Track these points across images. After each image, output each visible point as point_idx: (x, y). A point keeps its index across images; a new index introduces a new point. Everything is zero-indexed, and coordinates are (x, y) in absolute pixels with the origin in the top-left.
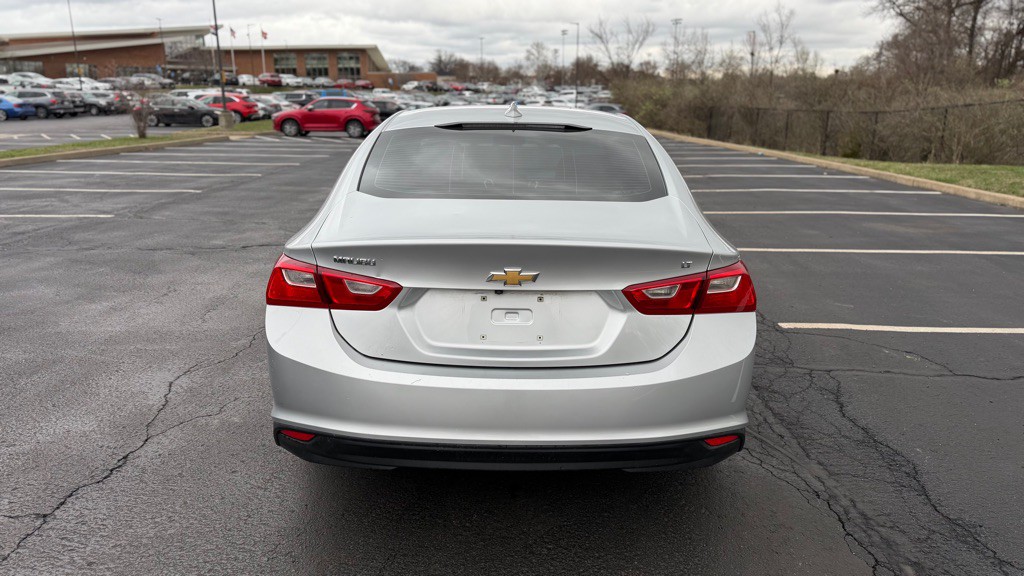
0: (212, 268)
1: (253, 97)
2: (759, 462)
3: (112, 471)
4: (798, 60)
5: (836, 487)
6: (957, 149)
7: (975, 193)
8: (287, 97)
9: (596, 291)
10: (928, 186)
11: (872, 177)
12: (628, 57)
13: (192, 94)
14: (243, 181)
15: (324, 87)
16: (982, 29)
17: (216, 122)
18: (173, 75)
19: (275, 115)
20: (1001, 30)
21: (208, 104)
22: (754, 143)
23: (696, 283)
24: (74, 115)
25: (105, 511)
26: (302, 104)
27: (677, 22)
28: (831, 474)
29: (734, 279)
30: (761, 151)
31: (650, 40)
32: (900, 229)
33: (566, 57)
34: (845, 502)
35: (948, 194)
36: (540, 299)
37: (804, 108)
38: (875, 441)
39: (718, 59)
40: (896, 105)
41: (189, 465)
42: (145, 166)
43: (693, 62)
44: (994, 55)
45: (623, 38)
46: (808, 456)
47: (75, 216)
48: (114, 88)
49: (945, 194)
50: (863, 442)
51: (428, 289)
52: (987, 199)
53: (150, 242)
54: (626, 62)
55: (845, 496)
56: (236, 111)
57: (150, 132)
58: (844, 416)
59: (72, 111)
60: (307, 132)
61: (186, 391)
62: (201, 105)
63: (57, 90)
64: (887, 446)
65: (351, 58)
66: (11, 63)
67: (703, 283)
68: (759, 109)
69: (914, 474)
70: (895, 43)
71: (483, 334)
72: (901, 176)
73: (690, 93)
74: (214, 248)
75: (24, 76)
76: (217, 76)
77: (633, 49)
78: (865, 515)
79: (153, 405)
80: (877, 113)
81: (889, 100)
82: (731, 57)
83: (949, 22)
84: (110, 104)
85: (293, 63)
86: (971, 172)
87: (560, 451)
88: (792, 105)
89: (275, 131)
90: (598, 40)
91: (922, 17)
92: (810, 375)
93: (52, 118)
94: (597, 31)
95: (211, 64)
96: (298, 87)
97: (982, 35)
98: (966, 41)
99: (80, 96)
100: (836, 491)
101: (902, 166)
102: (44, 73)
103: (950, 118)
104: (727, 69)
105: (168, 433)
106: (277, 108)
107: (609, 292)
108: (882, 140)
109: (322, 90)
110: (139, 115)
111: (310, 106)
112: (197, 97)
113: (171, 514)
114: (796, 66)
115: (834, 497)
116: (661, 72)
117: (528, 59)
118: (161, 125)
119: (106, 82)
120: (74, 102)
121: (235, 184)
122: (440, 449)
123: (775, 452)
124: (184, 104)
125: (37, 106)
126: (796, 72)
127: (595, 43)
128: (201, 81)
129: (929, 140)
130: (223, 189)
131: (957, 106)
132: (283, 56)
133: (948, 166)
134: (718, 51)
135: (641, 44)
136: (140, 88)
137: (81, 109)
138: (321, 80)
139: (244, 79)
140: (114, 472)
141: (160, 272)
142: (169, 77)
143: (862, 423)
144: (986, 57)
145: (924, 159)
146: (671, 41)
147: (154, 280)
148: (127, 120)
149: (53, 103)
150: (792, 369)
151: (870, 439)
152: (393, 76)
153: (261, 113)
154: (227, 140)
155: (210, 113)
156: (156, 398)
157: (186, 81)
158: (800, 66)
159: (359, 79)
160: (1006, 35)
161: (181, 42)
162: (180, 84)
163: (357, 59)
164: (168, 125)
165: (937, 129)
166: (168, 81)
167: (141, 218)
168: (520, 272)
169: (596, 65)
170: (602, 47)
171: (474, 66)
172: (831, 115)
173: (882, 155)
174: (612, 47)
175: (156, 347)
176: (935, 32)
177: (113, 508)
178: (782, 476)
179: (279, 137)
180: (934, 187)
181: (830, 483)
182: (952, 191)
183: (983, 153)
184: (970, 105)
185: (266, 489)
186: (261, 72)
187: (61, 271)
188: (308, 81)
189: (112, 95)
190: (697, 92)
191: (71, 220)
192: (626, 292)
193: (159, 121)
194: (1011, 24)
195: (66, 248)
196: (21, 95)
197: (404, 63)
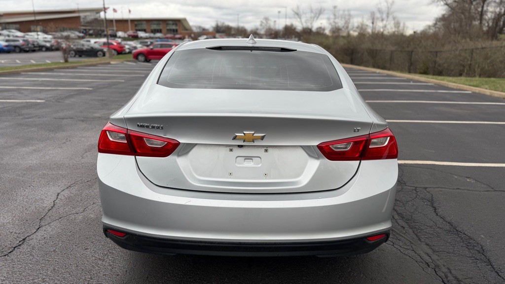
0: (92, 129)
1: (123, 43)
2: (392, 244)
3: (15, 248)
4: (395, 27)
5: (438, 260)
6: (478, 71)
7: (490, 92)
8: (141, 43)
9: (301, 146)
10: (465, 89)
11: (435, 84)
12: (311, 24)
13: (93, 41)
14: (114, 84)
15: (159, 38)
16: (486, 12)
17: (104, 55)
18: (84, 32)
19: (134, 51)
20: (495, 12)
21: (101, 46)
22: (374, 67)
23: (362, 141)
24: (34, 51)
25: (5, 275)
26: (148, 46)
27: (335, 7)
28: (434, 251)
29: (385, 138)
30: (378, 71)
31: (321, 16)
32: (453, 110)
33: (280, 24)
34: (445, 270)
35: (475, 93)
36: (266, 151)
37: (399, 50)
38: (457, 230)
39: (356, 25)
40: (447, 47)
41: (60, 245)
42: (64, 76)
43: (343, 27)
44: (492, 25)
45: (309, 15)
46: (420, 240)
47: (25, 101)
48: (55, 38)
49: (473, 93)
50: (450, 231)
51: (196, 144)
52: (496, 95)
53: (61, 115)
54: (310, 27)
55: (444, 266)
56: (115, 50)
57: (70, 60)
58: (437, 215)
59: (33, 49)
60: (150, 60)
61: (66, 199)
62: (97, 46)
63: (25, 39)
64: (464, 234)
65: (173, 24)
66: (4, 25)
67: (367, 141)
68: (376, 50)
69: (482, 251)
70: (443, 19)
71: (230, 172)
72: (450, 83)
73: (342, 42)
74: (95, 118)
75: (10, 32)
76: (105, 33)
77: (313, 20)
78: (458, 279)
79: (46, 207)
80: (437, 52)
81: (443, 45)
82: (362, 25)
83: (470, 9)
84: (52, 46)
85: (144, 26)
86: (486, 82)
87: (277, 246)
88: (393, 48)
89: (134, 60)
90: (296, 16)
91: (457, 5)
92: (415, 190)
93: (23, 53)
94: (296, 11)
95: (103, 27)
96: (147, 38)
97: (487, 15)
98: (478, 17)
99: (37, 41)
100: (438, 262)
101: (451, 78)
102: (20, 30)
103: (474, 55)
104: (360, 31)
105: (52, 224)
106: (135, 48)
107: (309, 147)
108: (439, 65)
109: (158, 40)
110: (66, 52)
111: (151, 47)
112: (95, 43)
113: (44, 277)
114: (394, 30)
115: (437, 266)
116: (327, 32)
117: (261, 25)
118: (77, 56)
119: (51, 35)
120: (33, 45)
121: (110, 85)
122: (202, 244)
123: (401, 237)
124: (88, 46)
125: (15, 47)
126: (394, 32)
127: (295, 18)
128: (98, 35)
129: (464, 66)
130: (104, 88)
131: (478, 49)
132: (139, 23)
133: (474, 79)
134: (356, 22)
135: (318, 18)
136: (67, 38)
137: (37, 48)
138: (158, 35)
139: (120, 34)
140: (16, 249)
141: (64, 131)
142: (83, 33)
143: (448, 219)
144: (488, 26)
145: (461, 75)
146: (332, 17)
147: (60, 135)
148: (59, 54)
149: (23, 45)
150: (405, 187)
151: (454, 230)
152: (194, 33)
153: (127, 51)
154: (109, 63)
155: (102, 51)
156: (48, 203)
157: (91, 35)
158: (396, 29)
159: (177, 34)
160: (498, 15)
161: (89, 16)
162: (88, 36)
163: (176, 25)
164: (80, 56)
165: (468, 60)
166: (81, 35)
167: (59, 102)
168: (253, 134)
169: (295, 29)
170: (299, 20)
171: (234, 29)
172: (413, 53)
173: (440, 73)
174: (303, 20)
175: (54, 173)
176: (463, 13)
177: (10, 272)
178: (406, 253)
179: (135, 62)
180: (468, 89)
181: (435, 257)
182: (477, 91)
183: (491, 73)
184: (485, 48)
185: (103, 260)
186: (128, 30)
187: (11, 130)
188: (152, 35)
189: (53, 41)
190: (345, 41)
191: (22, 103)
192: (320, 147)
193: (76, 54)
194: (501, 9)
195: (16, 118)
196: (7, 41)
197: (200, 27)
